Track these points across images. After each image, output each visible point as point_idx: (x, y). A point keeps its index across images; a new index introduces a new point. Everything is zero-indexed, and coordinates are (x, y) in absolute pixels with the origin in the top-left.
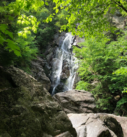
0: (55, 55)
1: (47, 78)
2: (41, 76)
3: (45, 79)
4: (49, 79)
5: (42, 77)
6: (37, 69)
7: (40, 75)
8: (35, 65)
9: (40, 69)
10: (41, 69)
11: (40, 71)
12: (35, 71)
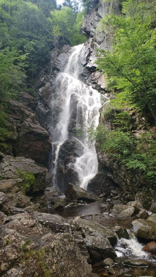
0: (54, 87)
1: (43, 129)
2: (30, 126)
3: (39, 131)
4: (46, 132)
5: (33, 128)
6: (22, 112)
7: (29, 124)
8: (16, 105)
9: (28, 112)
10: (30, 112)
11: (28, 116)
12: (18, 118)
